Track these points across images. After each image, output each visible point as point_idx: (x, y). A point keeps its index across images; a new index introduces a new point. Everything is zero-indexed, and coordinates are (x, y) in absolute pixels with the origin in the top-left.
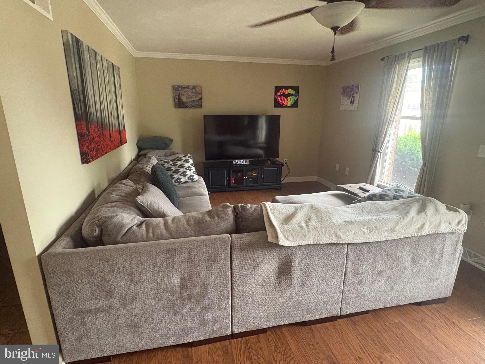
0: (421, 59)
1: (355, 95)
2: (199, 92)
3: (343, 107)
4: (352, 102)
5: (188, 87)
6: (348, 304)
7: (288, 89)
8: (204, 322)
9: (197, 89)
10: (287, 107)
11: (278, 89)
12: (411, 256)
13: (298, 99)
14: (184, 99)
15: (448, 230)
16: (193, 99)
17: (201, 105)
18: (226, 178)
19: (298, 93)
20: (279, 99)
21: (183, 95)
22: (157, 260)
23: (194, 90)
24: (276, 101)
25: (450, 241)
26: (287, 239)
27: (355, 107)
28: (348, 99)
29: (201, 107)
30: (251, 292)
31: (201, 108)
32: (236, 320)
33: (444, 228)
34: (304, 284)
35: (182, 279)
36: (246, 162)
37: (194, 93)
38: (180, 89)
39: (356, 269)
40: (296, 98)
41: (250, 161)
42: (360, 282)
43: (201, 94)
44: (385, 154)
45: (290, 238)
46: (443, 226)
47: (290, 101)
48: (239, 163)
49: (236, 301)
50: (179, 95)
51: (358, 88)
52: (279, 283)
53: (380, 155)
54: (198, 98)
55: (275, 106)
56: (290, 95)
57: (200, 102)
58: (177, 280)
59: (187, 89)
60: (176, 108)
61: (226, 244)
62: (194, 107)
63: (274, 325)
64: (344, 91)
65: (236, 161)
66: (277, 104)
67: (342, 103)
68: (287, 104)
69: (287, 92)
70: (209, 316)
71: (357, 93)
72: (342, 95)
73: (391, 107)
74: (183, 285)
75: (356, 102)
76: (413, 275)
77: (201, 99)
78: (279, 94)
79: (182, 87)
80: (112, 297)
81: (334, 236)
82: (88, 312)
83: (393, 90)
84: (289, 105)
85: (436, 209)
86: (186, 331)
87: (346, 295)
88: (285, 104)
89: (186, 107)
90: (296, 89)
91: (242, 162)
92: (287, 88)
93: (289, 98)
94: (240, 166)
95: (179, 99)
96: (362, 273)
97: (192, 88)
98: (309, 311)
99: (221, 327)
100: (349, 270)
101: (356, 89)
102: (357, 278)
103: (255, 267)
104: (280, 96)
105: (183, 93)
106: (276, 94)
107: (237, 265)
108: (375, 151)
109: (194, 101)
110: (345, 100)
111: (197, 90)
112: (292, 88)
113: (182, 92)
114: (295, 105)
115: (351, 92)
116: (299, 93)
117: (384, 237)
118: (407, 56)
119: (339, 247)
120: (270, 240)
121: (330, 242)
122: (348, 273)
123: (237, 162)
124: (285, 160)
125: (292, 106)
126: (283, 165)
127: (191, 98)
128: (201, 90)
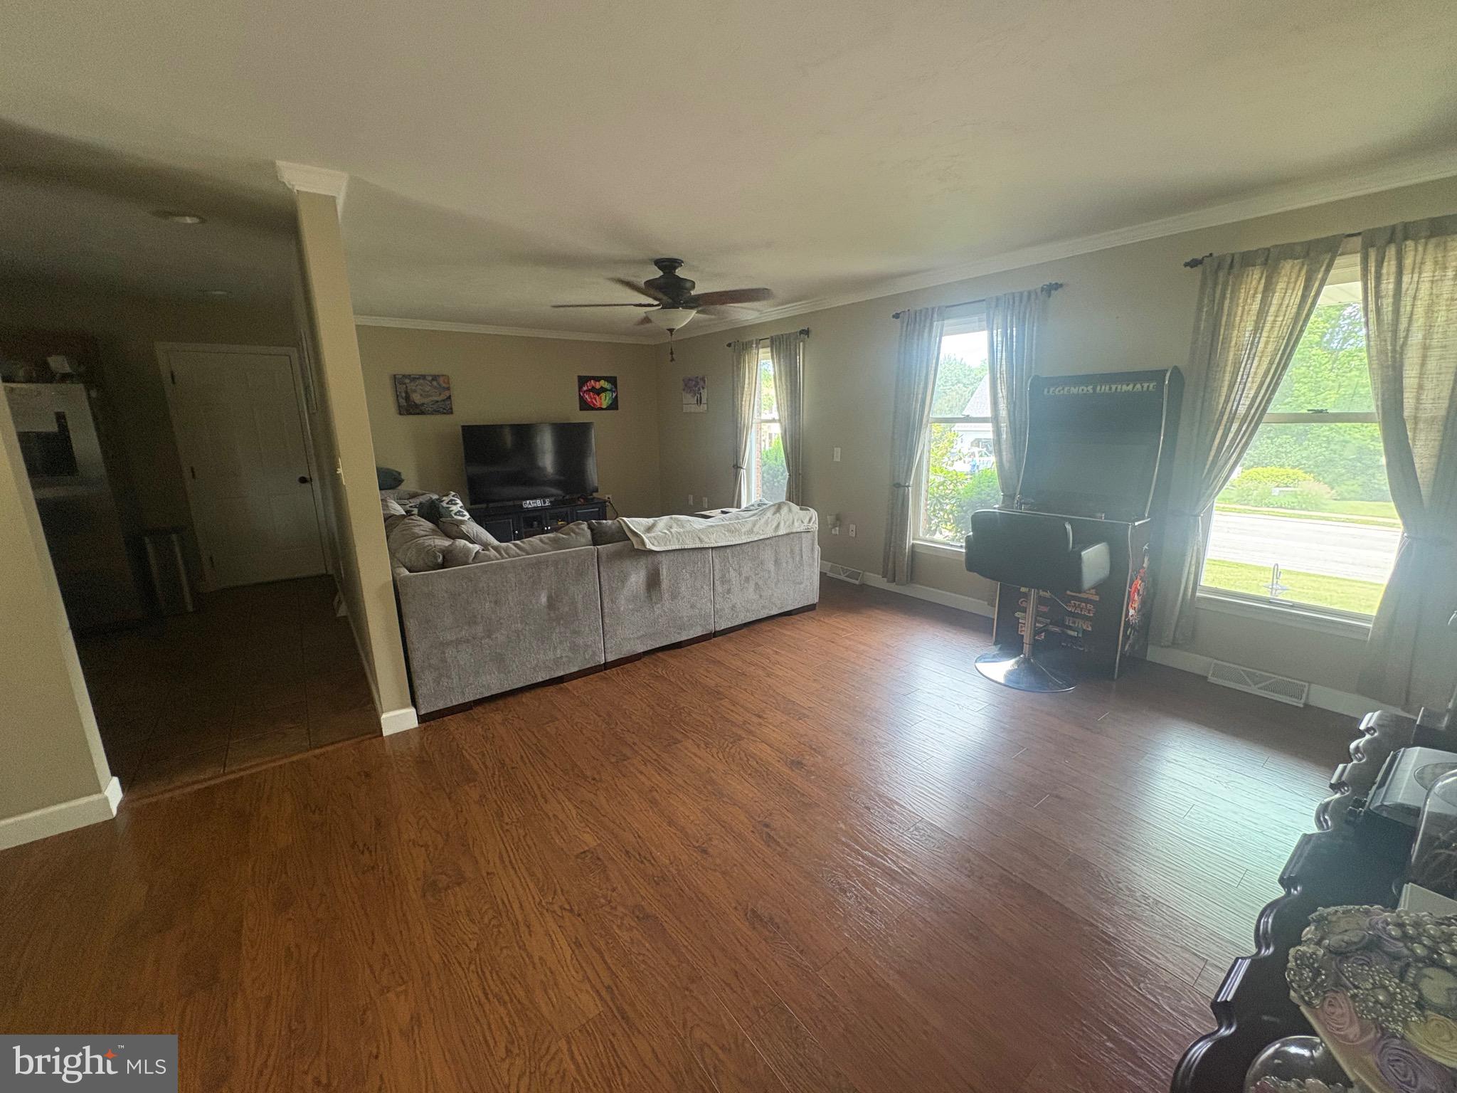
0: (769, 349)
1: (702, 391)
2: (444, 385)
3: (686, 409)
4: (699, 401)
5: (424, 377)
6: (720, 617)
7: (599, 381)
8: (574, 648)
9: (441, 380)
10: (601, 409)
11: (583, 380)
12: (773, 559)
13: (616, 396)
14: (417, 398)
15: (802, 529)
16: (436, 399)
17: (451, 409)
18: (514, 532)
19: (616, 387)
20: (587, 397)
21: (415, 391)
22: (523, 576)
23: (435, 383)
24: (581, 398)
25: (806, 540)
26: (653, 544)
27: (704, 407)
28: (693, 397)
29: (450, 412)
30: (622, 609)
31: (452, 413)
32: (608, 646)
33: (798, 527)
34: (674, 597)
35: (550, 598)
36: (545, 503)
37: (435, 388)
38: (407, 381)
39: (723, 576)
40: (614, 395)
41: (551, 502)
42: (729, 591)
43: (448, 389)
44: (748, 471)
45: (656, 543)
46: (796, 524)
47: (605, 400)
48: (533, 505)
49: (607, 621)
50: (406, 392)
51: (704, 382)
52: (650, 598)
53: (743, 472)
54: (443, 397)
55: (582, 409)
56: (603, 390)
57: (448, 402)
58: (544, 600)
59: (421, 381)
60: (400, 414)
61: (593, 554)
62: (436, 412)
63: (649, 648)
64: (686, 385)
65: (528, 502)
66: (585, 406)
67: (685, 402)
68: (601, 404)
69: (598, 386)
70: (580, 641)
71: (703, 388)
72: (684, 390)
73: (747, 407)
74: (551, 605)
75: (704, 400)
76: (778, 581)
77: (449, 397)
78: (585, 388)
79: (413, 379)
80: (475, 623)
81: (697, 539)
82: (449, 644)
83: (746, 386)
84: (604, 407)
85: (790, 510)
86: (557, 661)
87: (717, 606)
88: (598, 405)
89: (422, 413)
90: (612, 380)
91: (539, 503)
92: (597, 379)
93: (603, 395)
94: (536, 509)
95: (407, 398)
96: (730, 581)
97: (430, 378)
98: (681, 628)
99: (594, 653)
100: (717, 578)
101: (701, 383)
102: (726, 587)
103: (624, 579)
104: (588, 391)
105: (414, 388)
106: (580, 388)
107: (606, 577)
108: (737, 467)
109: (437, 402)
110: (689, 399)
111: (441, 382)
112: (607, 379)
113: (412, 386)
114: (614, 406)
115: (695, 386)
116: (618, 387)
117: (744, 539)
118: (754, 346)
119: (704, 552)
120: (636, 547)
121: (694, 546)
122: (716, 582)
123: (529, 504)
124: (607, 496)
125: (608, 408)
126: (605, 502)
127: (430, 396)
128: (448, 383)
